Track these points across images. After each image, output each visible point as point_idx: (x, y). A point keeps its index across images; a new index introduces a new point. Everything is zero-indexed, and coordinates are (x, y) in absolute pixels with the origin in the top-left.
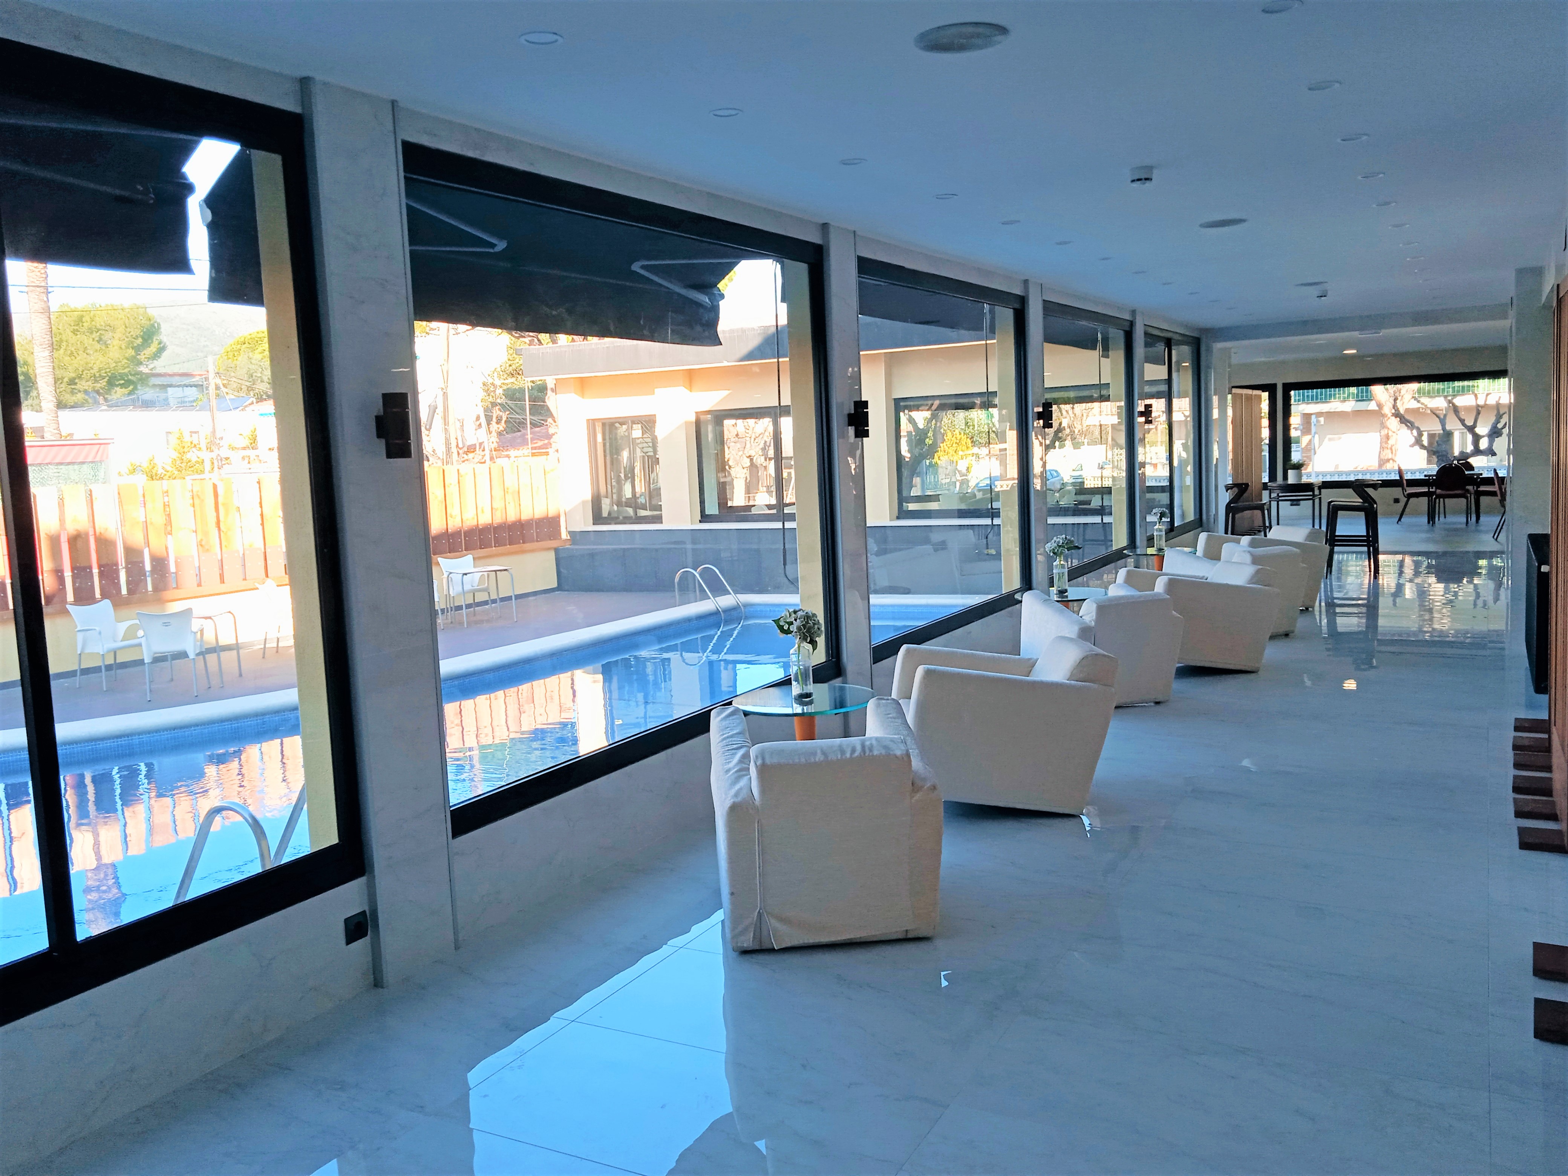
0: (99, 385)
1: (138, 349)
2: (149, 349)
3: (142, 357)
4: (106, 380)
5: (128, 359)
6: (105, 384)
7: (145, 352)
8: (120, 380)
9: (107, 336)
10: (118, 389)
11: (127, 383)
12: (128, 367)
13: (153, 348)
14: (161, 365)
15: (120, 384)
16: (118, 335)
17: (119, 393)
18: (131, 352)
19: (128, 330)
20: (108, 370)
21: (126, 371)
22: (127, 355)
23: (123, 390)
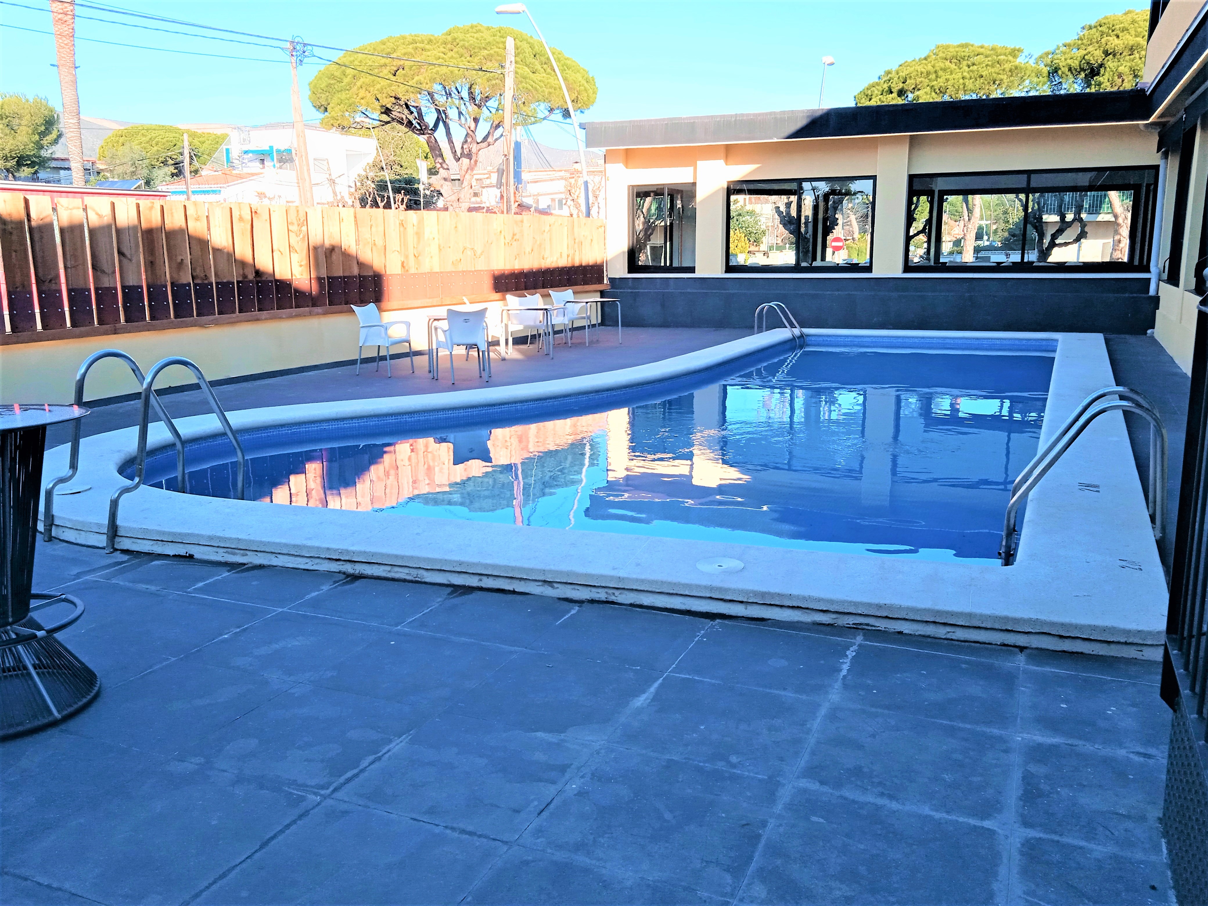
0: (10, 164)
1: (43, 134)
2: (51, 136)
3: (45, 142)
4: (16, 160)
5: (34, 144)
6: (15, 163)
7: (47, 138)
8: (27, 160)
9: (16, 122)
10: (25, 168)
11: (32, 165)
12: (33, 150)
13: (54, 135)
14: (58, 151)
15: (27, 164)
16: (24, 122)
17: (26, 171)
18: (37, 137)
19: (33, 118)
20: (18, 152)
21: (32, 153)
22: (33, 139)
23: (30, 169)
